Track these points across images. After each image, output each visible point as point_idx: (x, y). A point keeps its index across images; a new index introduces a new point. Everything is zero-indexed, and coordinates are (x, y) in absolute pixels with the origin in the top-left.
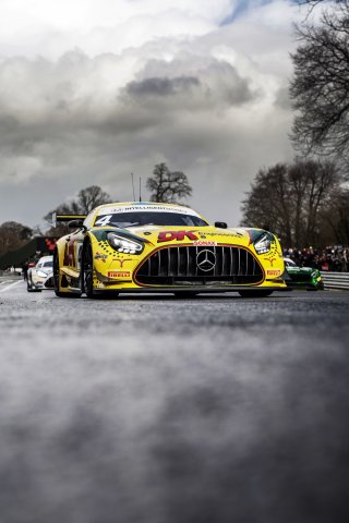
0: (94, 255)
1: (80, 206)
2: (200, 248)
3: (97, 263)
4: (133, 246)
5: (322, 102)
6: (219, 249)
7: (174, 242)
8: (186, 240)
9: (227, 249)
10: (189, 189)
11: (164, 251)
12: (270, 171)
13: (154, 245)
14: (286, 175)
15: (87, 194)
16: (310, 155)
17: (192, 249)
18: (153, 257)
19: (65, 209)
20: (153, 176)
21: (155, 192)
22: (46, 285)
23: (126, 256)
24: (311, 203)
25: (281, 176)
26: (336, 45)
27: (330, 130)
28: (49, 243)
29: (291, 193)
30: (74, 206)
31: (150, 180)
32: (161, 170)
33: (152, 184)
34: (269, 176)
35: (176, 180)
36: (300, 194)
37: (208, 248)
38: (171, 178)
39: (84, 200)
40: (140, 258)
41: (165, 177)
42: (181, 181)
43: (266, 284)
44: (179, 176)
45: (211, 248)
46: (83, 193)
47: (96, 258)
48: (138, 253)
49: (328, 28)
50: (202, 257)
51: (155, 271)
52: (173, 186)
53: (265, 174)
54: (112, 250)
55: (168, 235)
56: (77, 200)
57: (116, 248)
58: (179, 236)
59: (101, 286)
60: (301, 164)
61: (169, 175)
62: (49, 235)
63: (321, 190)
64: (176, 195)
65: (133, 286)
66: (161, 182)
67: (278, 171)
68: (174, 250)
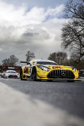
0: (37, 71)
1: (10, 59)
2: (62, 70)
3: (38, 73)
4: (46, 69)
5: (67, 39)
6: (66, 71)
7: (56, 69)
8: (59, 69)
9: (68, 71)
10: (35, 57)
11: (54, 71)
12: (53, 54)
13: (52, 69)
14: (56, 55)
15: (12, 57)
16: (64, 51)
17: (60, 70)
18: (52, 72)
19: (7, 60)
20: (27, 54)
21: (27, 57)
22: (8, 77)
23: (45, 72)
24: (61, 61)
25: (55, 55)
26: (71, 28)
27: (69, 46)
28: (3, 67)
29: (57, 58)
30: (9, 59)
31: (26, 54)
32: (29, 52)
33: (27, 55)
34: (52, 55)
35: (32, 55)
36: (59, 59)
37: (64, 70)
38: (31, 54)
39: (11, 58)
40: (48, 72)
41: (30, 54)
42: (33, 55)
43: (75, 79)
44: (33, 54)
45: (64, 71)
46: (11, 56)
47: (38, 72)
48: (48, 71)
49: (69, 24)
50: (63, 72)
51: (52, 75)
52: (31, 56)
53: (51, 54)
54: (41, 70)
55: (55, 67)
56: (9, 58)
57: (42, 70)
58: (57, 67)
59: (39, 78)
60: (59, 52)
61: (31, 53)
62: (3, 65)
63: (63, 58)
64: (32, 58)
65: (46, 78)
66: (29, 55)
67: (54, 54)
68: (56, 71)
